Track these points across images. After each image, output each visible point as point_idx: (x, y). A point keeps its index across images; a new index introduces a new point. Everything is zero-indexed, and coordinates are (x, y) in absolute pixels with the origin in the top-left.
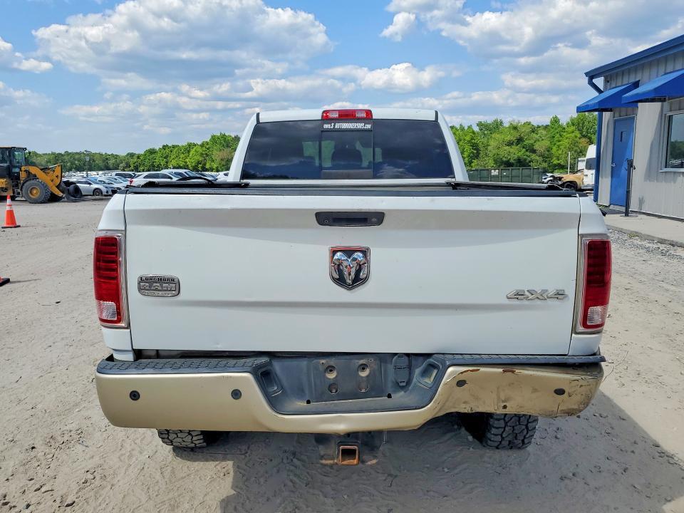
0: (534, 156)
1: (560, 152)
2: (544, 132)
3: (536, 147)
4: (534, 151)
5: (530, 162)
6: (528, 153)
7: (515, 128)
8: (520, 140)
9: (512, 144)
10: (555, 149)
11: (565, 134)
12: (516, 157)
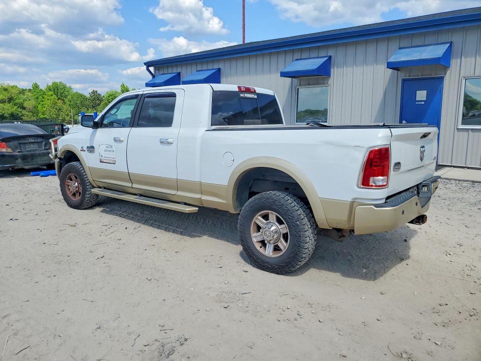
0: (24, 112)
1: (45, 109)
2: (30, 94)
3: (25, 105)
4: (24, 108)
5: (22, 116)
6: (19, 110)
7: (6, 90)
8: (10, 100)
9: (5, 102)
10: (40, 107)
11: (46, 96)
12: (10, 112)
